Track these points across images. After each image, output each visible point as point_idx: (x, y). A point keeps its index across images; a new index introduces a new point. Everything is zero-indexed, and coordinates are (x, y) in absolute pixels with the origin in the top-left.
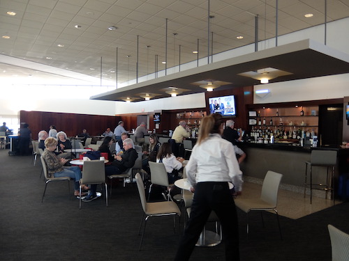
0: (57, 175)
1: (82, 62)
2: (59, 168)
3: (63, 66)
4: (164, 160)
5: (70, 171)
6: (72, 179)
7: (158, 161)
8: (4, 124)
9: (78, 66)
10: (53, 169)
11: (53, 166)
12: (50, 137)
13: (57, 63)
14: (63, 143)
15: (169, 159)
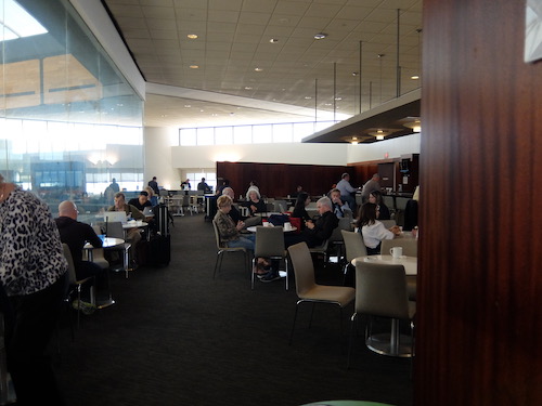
0: (231, 244)
1: (291, 89)
2: (233, 235)
3: (269, 97)
4: (364, 228)
5: (246, 240)
6: (248, 250)
7: (356, 230)
8: (203, 179)
9: (287, 95)
10: (226, 237)
11: (226, 232)
12: (224, 196)
13: (260, 94)
14: (254, 204)
15: (373, 227)
